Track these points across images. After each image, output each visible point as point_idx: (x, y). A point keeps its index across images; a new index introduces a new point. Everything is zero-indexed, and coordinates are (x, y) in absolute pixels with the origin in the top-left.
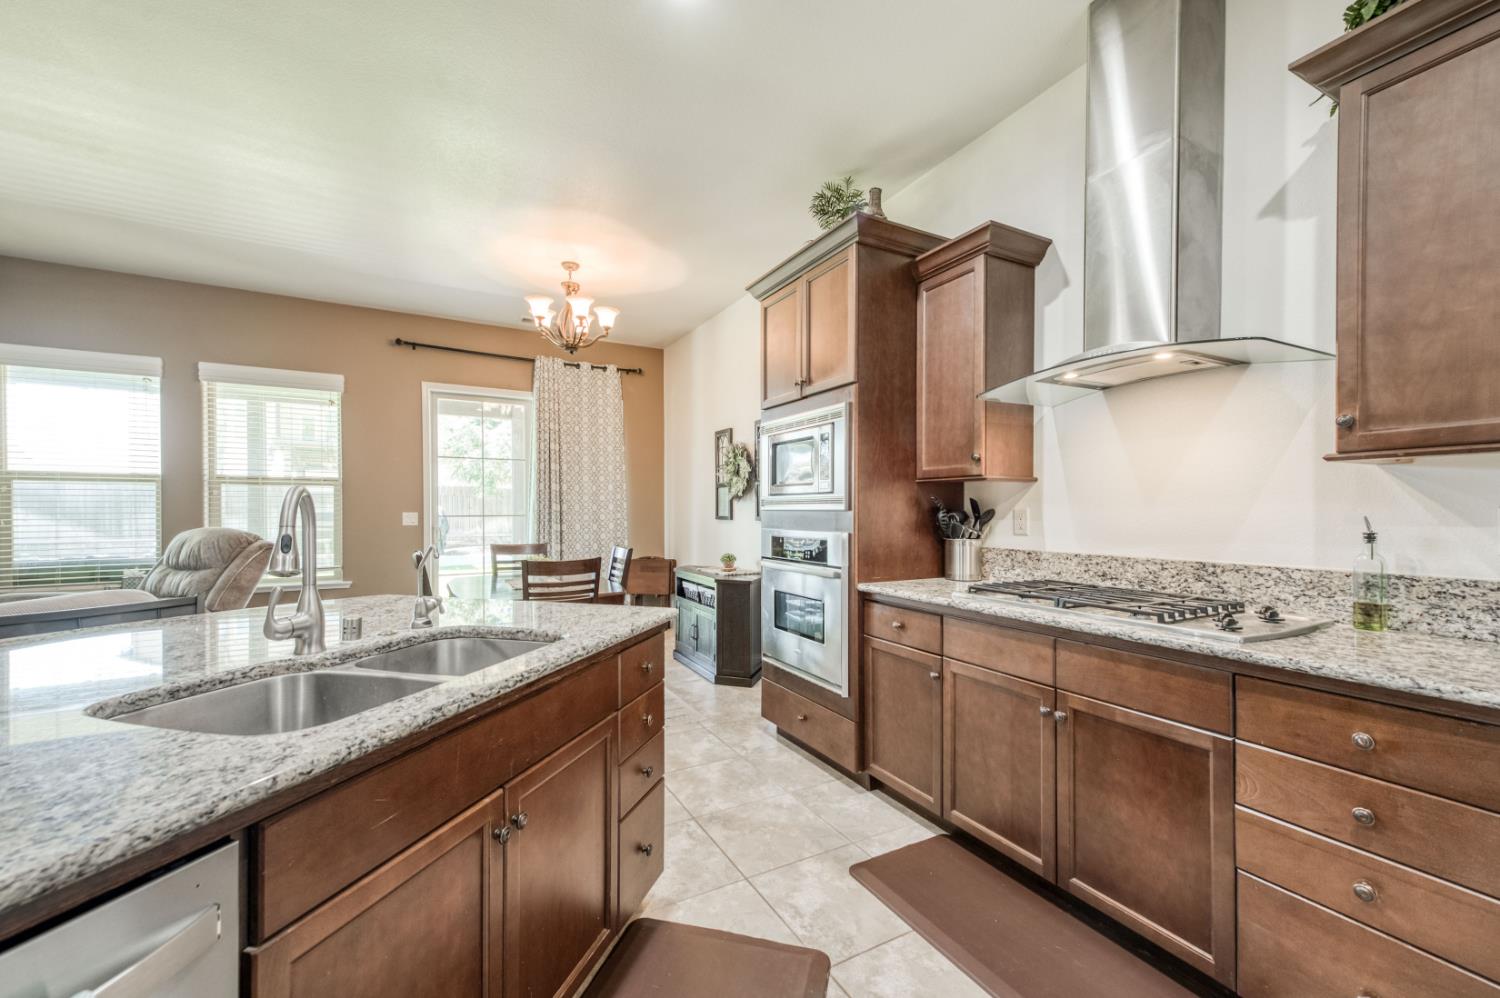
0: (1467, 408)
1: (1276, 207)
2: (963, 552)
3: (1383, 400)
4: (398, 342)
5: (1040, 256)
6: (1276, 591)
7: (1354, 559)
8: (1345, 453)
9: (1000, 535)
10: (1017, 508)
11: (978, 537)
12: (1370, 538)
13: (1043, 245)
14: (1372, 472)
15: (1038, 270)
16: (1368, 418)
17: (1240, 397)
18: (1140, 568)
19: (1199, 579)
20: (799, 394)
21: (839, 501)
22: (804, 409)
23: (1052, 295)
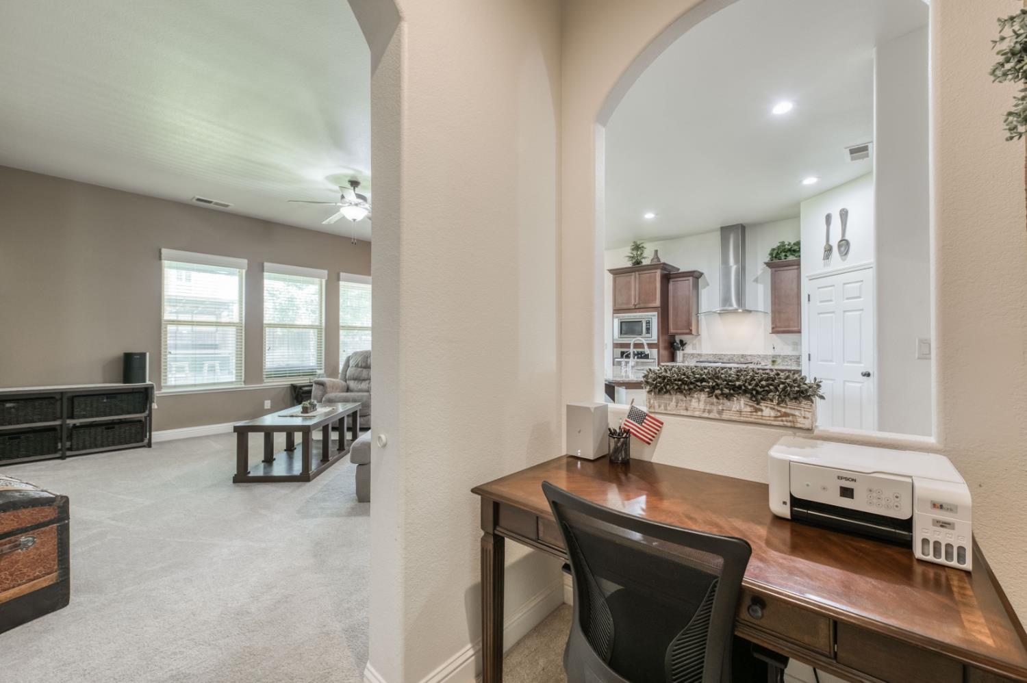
0: (789, 327)
1: (757, 281)
2: (679, 354)
3: (778, 324)
5: (701, 276)
6: (758, 359)
7: (771, 352)
8: (773, 332)
9: (689, 349)
10: (694, 342)
11: (683, 350)
12: (774, 348)
13: (701, 274)
14: (774, 336)
15: (700, 280)
16: (776, 327)
17: (750, 319)
18: (729, 357)
20: (634, 307)
21: (654, 340)
22: (636, 312)
23: (704, 288)
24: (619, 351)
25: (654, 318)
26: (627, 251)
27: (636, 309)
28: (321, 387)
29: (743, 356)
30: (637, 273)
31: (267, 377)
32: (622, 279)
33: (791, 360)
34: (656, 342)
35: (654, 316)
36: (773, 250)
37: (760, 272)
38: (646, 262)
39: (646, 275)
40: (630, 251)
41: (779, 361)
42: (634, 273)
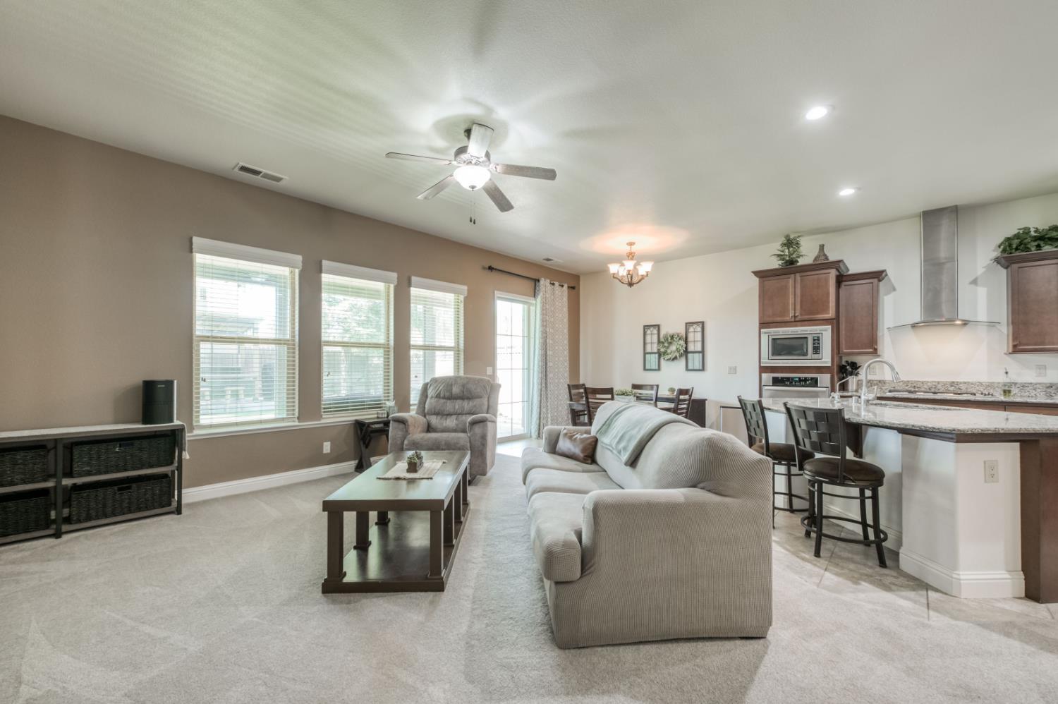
1: (975, 282)
2: (852, 381)
4: (490, 268)
5: (883, 277)
7: (1002, 379)
8: (1011, 352)
9: (865, 374)
11: (856, 375)
12: (1007, 373)
13: (884, 274)
15: (882, 282)
16: (1020, 344)
18: (929, 384)
19: (952, 386)
20: (793, 320)
21: (826, 362)
22: (796, 326)
23: (888, 293)
24: (767, 377)
25: (826, 333)
26: (776, 247)
27: (796, 322)
28: (402, 426)
29: (952, 384)
30: (798, 275)
31: (324, 412)
32: (773, 283)
33: (1035, 389)
34: (829, 365)
35: (825, 330)
36: (1008, 239)
37: (980, 271)
38: (801, 262)
39: (812, 277)
40: (780, 248)
41: (1014, 390)
42: (793, 275)
